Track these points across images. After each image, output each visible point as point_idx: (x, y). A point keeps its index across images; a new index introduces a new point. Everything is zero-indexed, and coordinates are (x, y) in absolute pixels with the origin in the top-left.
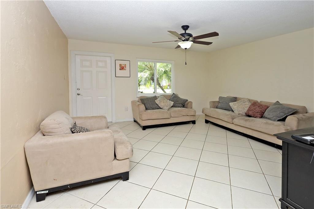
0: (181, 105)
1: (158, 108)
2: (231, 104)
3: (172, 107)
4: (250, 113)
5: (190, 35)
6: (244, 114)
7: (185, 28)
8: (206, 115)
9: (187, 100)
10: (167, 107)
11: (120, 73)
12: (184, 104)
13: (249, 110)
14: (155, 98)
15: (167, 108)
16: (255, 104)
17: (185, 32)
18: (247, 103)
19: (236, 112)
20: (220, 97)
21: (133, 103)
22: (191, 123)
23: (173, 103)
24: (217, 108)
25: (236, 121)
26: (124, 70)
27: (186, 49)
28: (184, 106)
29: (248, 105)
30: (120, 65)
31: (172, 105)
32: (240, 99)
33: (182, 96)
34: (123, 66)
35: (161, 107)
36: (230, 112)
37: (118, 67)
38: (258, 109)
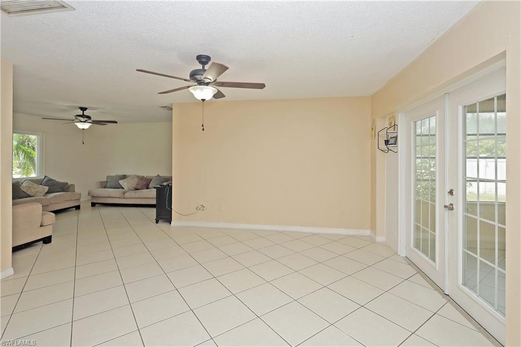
0: (60, 189)
1: (27, 196)
2: (121, 182)
3: (46, 193)
4: (139, 187)
6: (133, 189)
8: (92, 197)
9: (67, 183)
10: (40, 193)
12: (65, 188)
13: (137, 184)
16: (142, 178)
17: (83, 113)
18: (136, 179)
19: (126, 188)
20: (108, 176)
22: (74, 208)
23: (48, 187)
24: (105, 188)
25: (127, 195)
28: (64, 190)
29: (136, 180)
31: (46, 190)
32: (129, 176)
35: (31, 195)
36: (120, 190)
38: (144, 183)
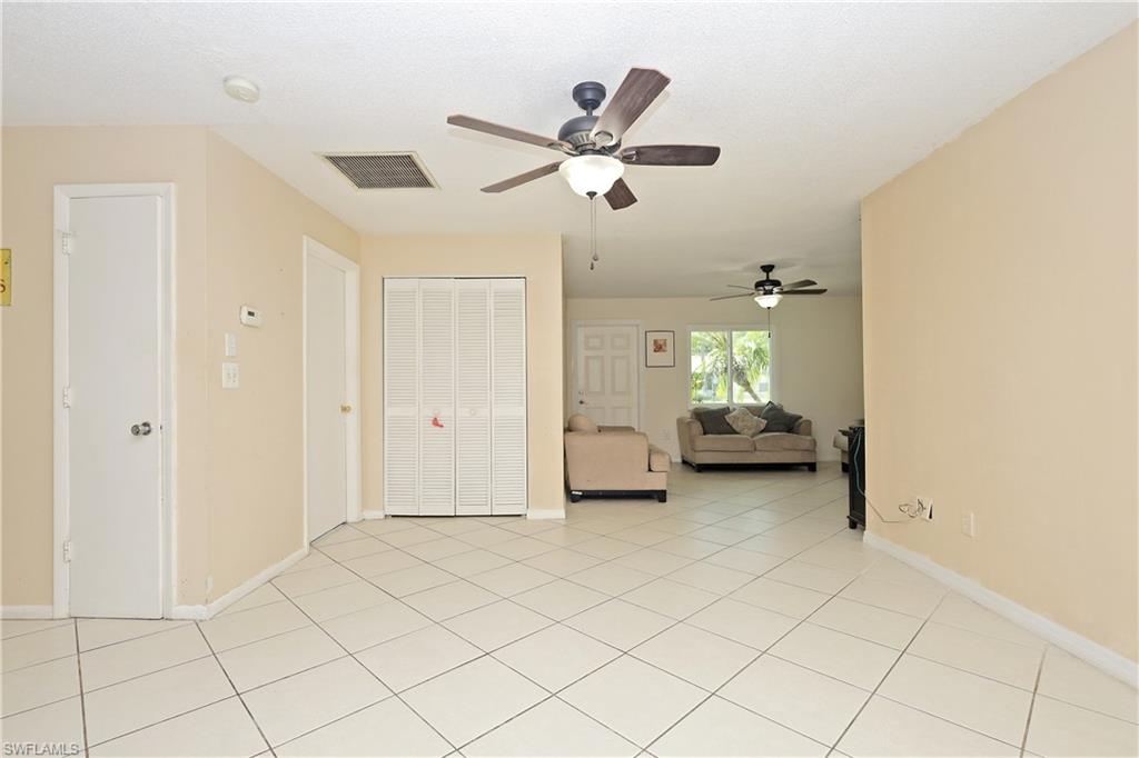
1: (731, 431)
3: (762, 431)
5: (777, 283)
9: (801, 417)
10: (750, 429)
11: (655, 358)
14: (726, 411)
15: (751, 432)
17: (768, 276)
21: (680, 422)
22: (806, 468)
23: (765, 422)
26: (664, 351)
27: (768, 309)
28: (790, 430)
30: (655, 342)
31: (763, 427)
33: (790, 409)
34: (661, 343)
35: (737, 430)
37: (651, 347)
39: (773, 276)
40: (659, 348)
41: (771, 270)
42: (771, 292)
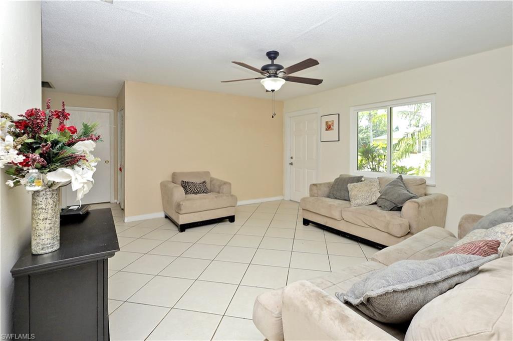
7: (273, 55)
17: (273, 62)
26: (332, 129)
27: (273, 91)
30: (327, 123)
34: (330, 123)
37: (324, 127)
39: (276, 62)
40: (329, 127)
41: (275, 58)
42: (275, 75)
